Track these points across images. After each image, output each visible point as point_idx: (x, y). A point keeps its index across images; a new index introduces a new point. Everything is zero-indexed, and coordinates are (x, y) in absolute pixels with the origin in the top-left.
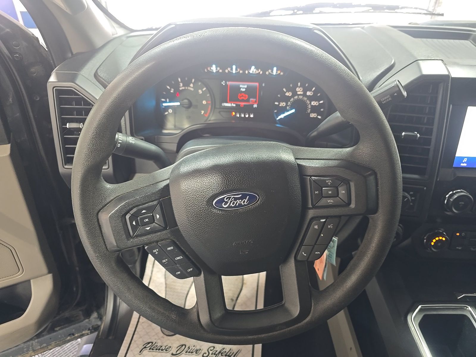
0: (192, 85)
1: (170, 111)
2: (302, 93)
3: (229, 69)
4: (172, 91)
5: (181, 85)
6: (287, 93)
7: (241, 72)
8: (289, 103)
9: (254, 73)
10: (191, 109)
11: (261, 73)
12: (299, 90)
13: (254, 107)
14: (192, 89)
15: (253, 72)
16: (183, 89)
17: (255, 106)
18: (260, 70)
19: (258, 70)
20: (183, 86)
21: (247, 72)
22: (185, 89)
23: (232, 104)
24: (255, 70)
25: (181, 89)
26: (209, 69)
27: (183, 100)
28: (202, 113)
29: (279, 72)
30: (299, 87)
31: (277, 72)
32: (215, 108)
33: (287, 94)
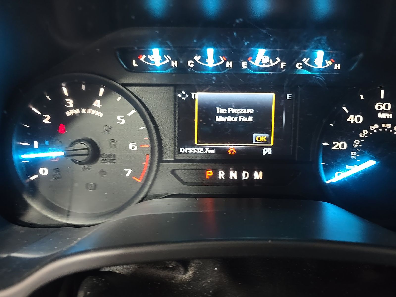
0: (97, 103)
1: (44, 171)
2: (390, 116)
3: (197, 58)
4: (45, 121)
5: (70, 103)
6: (352, 116)
7: (230, 64)
8: (357, 142)
9: (264, 66)
10: (99, 165)
11: (283, 65)
12: (383, 107)
13: (264, 154)
14: (100, 114)
15: (261, 63)
16: (75, 115)
17: (267, 151)
18: (279, 60)
19: (274, 60)
20: (75, 108)
21: (244, 65)
22: (81, 114)
23: (207, 149)
24: (266, 59)
25: (68, 114)
26: (142, 58)
27: (72, 144)
28: (128, 175)
29: (329, 63)
30: (383, 101)
31: (324, 64)
32: (161, 160)
33: (352, 119)
